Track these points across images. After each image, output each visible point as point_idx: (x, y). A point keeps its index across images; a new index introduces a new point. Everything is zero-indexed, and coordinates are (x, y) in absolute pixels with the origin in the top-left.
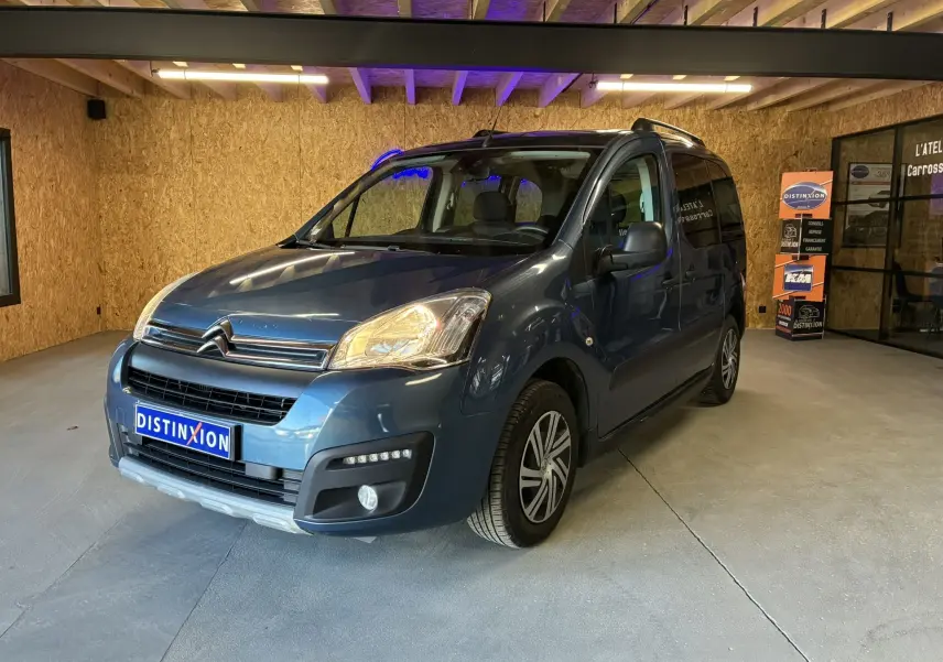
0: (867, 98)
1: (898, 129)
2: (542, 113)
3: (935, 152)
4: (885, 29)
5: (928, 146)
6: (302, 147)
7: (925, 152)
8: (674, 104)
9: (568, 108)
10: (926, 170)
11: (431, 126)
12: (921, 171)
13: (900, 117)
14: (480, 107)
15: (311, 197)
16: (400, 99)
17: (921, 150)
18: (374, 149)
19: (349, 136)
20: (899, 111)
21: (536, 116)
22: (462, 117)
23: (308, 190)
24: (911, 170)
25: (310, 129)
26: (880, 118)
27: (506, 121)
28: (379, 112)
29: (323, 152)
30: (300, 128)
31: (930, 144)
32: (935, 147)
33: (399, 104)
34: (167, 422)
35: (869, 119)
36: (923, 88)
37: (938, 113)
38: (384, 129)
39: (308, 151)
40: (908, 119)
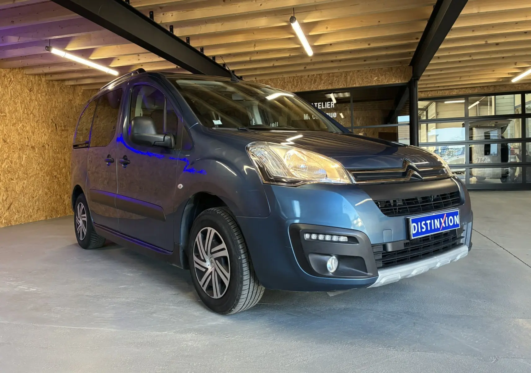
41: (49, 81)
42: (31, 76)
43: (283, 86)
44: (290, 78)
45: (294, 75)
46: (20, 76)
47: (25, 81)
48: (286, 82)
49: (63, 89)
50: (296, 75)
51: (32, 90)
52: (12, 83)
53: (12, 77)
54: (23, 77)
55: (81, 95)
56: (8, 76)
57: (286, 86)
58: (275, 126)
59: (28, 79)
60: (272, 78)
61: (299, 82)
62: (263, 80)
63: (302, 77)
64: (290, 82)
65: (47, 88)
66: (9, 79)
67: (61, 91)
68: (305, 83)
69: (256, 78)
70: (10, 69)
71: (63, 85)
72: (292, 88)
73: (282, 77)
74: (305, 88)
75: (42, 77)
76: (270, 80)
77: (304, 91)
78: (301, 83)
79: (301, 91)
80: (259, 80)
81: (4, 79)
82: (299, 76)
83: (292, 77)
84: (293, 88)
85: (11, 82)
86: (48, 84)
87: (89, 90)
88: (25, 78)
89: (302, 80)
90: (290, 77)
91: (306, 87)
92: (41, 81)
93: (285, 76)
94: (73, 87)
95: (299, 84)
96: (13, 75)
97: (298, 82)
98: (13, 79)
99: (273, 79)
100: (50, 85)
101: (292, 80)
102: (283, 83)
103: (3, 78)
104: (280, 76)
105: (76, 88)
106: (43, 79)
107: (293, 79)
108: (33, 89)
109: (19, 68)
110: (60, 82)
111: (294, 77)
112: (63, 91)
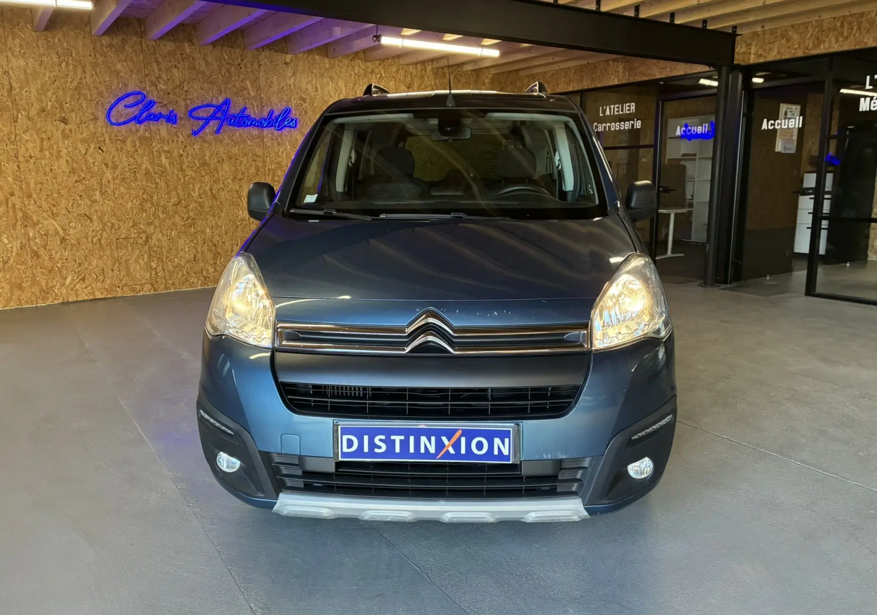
0: (555, 67)
1: (582, 93)
2: (292, 60)
3: (616, 113)
4: (633, 15)
5: (610, 109)
6: (14, 84)
7: (608, 113)
8: (415, 60)
9: (317, 57)
10: (609, 127)
11: (175, 66)
12: (605, 127)
13: (586, 84)
14: (228, 50)
15: (30, 145)
16: (136, 33)
17: (604, 111)
18: (108, 88)
19: (75, 73)
20: (585, 79)
21: (286, 63)
22: (209, 59)
23: (26, 137)
24: (597, 127)
25: (22, 62)
26: (568, 83)
27: (256, 66)
28: (111, 46)
29: (43, 90)
30: (8, 61)
31: (612, 106)
32: (616, 109)
33: (134, 39)
34: (398, 439)
35: (558, 85)
36: (607, 61)
37: (620, 83)
38: (119, 66)
39: (21, 88)
40: (593, 86)
41: (438, 68)
42: (411, 67)
43: (818, 37)
44: (836, 20)
45: (846, 12)
46: (394, 69)
47: (401, 75)
48: (824, 30)
49: (460, 78)
50: (850, 12)
51: (411, 86)
52: (383, 79)
53: (382, 72)
54: (398, 70)
55: (488, 82)
56: (377, 71)
57: (824, 39)
58: (795, 124)
59: (406, 72)
60: (795, 23)
61: (855, 28)
62: (776, 29)
63: (862, 15)
64: (835, 29)
65: (434, 79)
66: (378, 76)
67: (456, 81)
68: (868, 30)
69: (763, 27)
70: (381, 60)
71: (459, 71)
72: (837, 41)
73: (818, 18)
74: (865, 41)
75: (426, 65)
76: (790, 28)
77: (862, 46)
78: (859, 28)
79: (857, 47)
80: (770, 29)
81: (372, 75)
82: (856, 14)
83: (839, 18)
84: (840, 42)
85: (381, 78)
86: (435, 73)
87: (503, 73)
88: (401, 70)
89: (861, 22)
90: (834, 18)
91: (869, 39)
92: (425, 71)
93: (826, 16)
94: (476, 72)
95: (854, 31)
96: (385, 69)
97: (852, 29)
98: (384, 75)
99: (799, 24)
100: (438, 75)
101: (839, 24)
102: (818, 32)
103: (370, 75)
104: (814, 18)
105: (480, 73)
106: (429, 68)
107: (842, 22)
108: (413, 84)
109: (393, 58)
110: (455, 67)
111: (844, 17)
112: (459, 80)
